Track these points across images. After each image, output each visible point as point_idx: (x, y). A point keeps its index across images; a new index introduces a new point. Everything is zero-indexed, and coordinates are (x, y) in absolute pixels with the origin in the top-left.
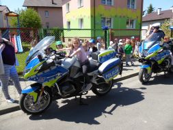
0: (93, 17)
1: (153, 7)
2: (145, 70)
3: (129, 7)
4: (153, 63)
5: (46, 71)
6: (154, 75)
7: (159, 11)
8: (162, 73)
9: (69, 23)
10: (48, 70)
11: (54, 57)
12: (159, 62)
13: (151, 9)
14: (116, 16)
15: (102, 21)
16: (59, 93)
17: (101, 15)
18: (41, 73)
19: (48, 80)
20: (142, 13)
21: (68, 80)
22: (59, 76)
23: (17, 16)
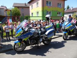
0: (43, 11)
1: (69, 6)
2: (65, 34)
3: (58, 7)
4: (68, 31)
5: (24, 34)
6: (69, 36)
7: (72, 8)
8: (73, 36)
9: (32, 14)
10: (25, 34)
11: (27, 28)
12: (71, 31)
13: (68, 8)
14: (53, 11)
15: (47, 13)
16: (30, 43)
17: (46, 10)
18: (22, 35)
19: (25, 38)
20: (64, 9)
21: (33, 38)
22: (29, 36)
23: (11, 11)
